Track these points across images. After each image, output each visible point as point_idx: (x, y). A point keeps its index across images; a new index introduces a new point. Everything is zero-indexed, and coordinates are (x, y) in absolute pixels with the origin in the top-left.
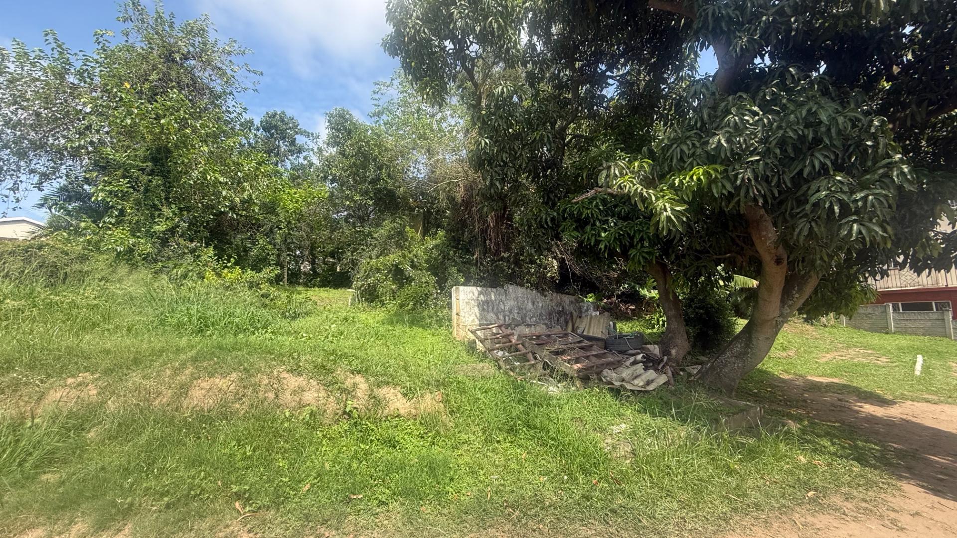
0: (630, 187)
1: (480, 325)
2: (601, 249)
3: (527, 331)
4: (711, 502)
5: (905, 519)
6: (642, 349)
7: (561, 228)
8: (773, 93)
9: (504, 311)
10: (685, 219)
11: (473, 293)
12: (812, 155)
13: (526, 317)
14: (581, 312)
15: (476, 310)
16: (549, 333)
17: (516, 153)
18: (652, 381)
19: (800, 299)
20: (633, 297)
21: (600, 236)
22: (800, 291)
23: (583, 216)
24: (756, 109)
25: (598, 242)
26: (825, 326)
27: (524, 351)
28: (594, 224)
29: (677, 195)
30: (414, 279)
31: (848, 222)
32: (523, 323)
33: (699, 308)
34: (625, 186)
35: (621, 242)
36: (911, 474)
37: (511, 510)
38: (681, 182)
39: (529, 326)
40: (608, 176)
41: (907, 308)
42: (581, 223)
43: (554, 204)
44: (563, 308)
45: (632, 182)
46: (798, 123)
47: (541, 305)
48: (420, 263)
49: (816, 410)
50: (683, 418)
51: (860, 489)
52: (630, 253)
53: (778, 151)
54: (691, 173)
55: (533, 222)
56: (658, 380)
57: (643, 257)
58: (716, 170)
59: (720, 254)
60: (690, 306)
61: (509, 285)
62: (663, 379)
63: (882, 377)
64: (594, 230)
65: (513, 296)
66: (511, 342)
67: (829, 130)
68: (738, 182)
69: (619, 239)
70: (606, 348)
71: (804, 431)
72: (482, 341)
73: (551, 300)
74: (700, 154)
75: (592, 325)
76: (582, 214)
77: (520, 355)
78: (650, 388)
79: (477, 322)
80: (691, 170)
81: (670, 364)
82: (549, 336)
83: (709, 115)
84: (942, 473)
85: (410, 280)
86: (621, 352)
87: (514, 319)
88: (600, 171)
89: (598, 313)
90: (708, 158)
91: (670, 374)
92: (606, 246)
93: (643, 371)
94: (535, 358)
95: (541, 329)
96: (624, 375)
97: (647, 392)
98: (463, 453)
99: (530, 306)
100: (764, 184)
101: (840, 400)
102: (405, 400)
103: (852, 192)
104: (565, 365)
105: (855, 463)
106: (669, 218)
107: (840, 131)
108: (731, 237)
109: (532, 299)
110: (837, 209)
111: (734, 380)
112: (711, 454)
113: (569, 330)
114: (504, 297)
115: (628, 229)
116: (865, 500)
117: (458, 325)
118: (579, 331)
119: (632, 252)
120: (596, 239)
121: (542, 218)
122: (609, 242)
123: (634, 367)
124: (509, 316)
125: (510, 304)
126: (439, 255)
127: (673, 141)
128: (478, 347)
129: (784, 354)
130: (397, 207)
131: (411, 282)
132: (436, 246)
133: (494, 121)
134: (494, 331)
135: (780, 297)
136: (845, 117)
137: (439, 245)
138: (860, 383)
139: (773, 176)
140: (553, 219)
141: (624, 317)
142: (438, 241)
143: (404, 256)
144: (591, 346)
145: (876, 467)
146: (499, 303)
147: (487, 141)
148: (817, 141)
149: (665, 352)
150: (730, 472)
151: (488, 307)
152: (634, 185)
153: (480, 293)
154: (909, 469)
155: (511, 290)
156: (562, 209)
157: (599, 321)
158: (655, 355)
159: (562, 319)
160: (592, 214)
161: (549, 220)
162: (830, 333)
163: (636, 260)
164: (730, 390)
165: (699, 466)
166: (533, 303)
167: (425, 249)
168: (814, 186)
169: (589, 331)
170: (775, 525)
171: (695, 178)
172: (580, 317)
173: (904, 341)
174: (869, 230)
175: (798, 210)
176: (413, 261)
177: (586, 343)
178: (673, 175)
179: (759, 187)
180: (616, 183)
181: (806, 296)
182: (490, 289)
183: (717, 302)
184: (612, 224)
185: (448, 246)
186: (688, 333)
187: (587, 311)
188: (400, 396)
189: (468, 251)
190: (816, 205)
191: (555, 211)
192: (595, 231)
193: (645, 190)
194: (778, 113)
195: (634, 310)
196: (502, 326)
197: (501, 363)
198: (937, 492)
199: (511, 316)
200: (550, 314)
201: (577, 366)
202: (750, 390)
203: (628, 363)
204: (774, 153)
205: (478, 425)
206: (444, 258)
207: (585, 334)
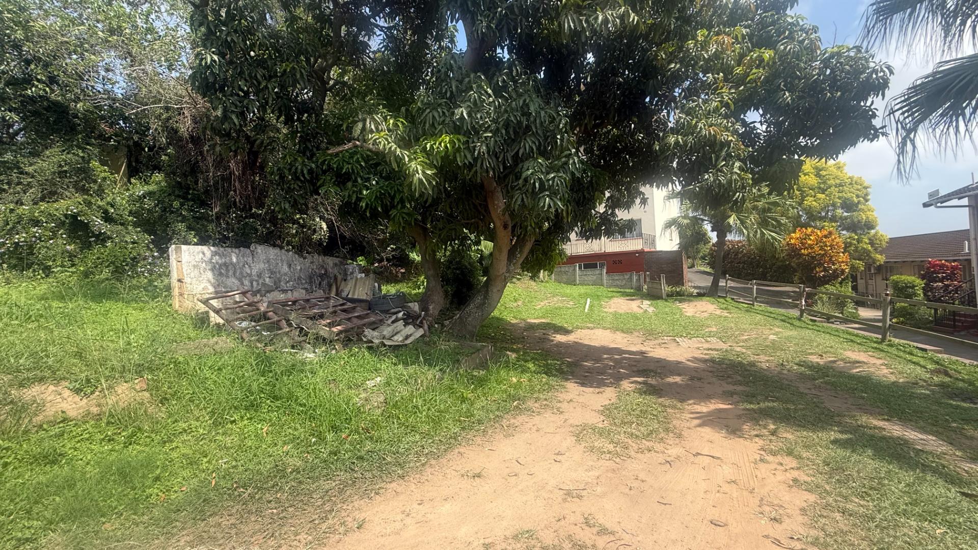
0: (384, 145)
1: (216, 292)
2: (362, 206)
3: (282, 297)
4: (446, 427)
5: (564, 406)
6: (403, 307)
7: (321, 181)
8: (504, 81)
9: (250, 275)
10: (434, 183)
11: (204, 254)
12: (525, 139)
13: (280, 281)
14: (346, 275)
15: (209, 275)
16: (309, 298)
17: (259, 83)
18: (411, 335)
19: (521, 258)
20: (402, 260)
21: (361, 193)
22: (521, 252)
23: (344, 171)
24: (489, 91)
25: (359, 199)
26: (542, 282)
27: (276, 318)
28: (356, 181)
29: (429, 160)
30: (109, 238)
31: (544, 196)
32: (277, 288)
33: (456, 269)
34: (380, 142)
35: (382, 202)
36: (573, 376)
37: (242, 490)
38: (432, 146)
39: (284, 291)
40: (364, 128)
41: (586, 267)
42: (342, 179)
43: (313, 155)
44: (326, 271)
45: (387, 140)
46: (517, 111)
47: (299, 268)
48: (121, 216)
49: (529, 343)
50: (429, 363)
51: (545, 393)
52: (390, 213)
53: (504, 132)
54: (440, 140)
55: (286, 172)
56: (415, 334)
57: (403, 218)
58: (459, 140)
59: (468, 219)
60: (449, 268)
61: (257, 246)
62: (421, 332)
63: (568, 315)
64: (356, 186)
65: (263, 257)
66: (258, 309)
67: (535, 120)
68: (476, 153)
69: (380, 198)
70: (370, 309)
71: (518, 359)
72: (217, 312)
73: (312, 263)
74: (449, 123)
75: (357, 287)
76: (342, 168)
77: (271, 323)
78: (408, 342)
79: (211, 289)
80: (441, 136)
81: (427, 318)
82: (308, 300)
83: (457, 87)
84: (587, 372)
85: (102, 239)
86: (383, 312)
87: (264, 284)
88: (357, 122)
89: (363, 275)
90: (455, 128)
91: (426, 327)
92: (367, 205)
93: (403, 327)
94: (290, 325)
95: (300, 294)
96: (385, 333)
97: (406, 345)
98: (180, 445)
99: (285, 268)
100: (494, 159)
101: (544, 334)
102: (77, 398)
103: (548, 173)
104: (323, 328)
105: (543, 375)
106: (420, 180)
107: (542, 122)
108: (473, 204)
109: (288, 261)
110: (537, 185)
111: (475, 327)
112: (451, 389)
113: (333, 294)
114: (250, 259)
115: (389, 189)
116: (546, 400)
117: (181, 295)
118: (344, 294)
119: (393, 212)
120: (357, 197)
121: (297, 168)
122: (370, 201)
123: (395, 325)
124: (257, 281)
125: (258, 267)
126: (156, 205)
127: (427, 106)
128: (212, 319)
129: (515, 304)
130: (72, 129)
131: (104, 241)
132: (150, 194)
133: (224, 33)
134: (238, 300)
135: (507, 256)
136: (546, 112)
137: (154, 193)
138: (557, 321)
139: (500, 153)
140: (311, 171)
141: (393, 279)
142: (152, 188)
143: (89, 204)
144: (354, 308)
145: (555, 376)
146: (244, 266)
147: (216, 58)
148: (528, 128)
149: (424, 308)
150: (463, 400)
151: (227, 270)
152: (389, 143)
153: (215, 254)
154: (572, 373)
155: (260, 251)
156: (320, 161)
157: (364, 283)
158: (415, 312)
159: (325, 282)
160: (352, 169)
161: (305, 172)
162: (544, 287)
163: (396, 219)
164: (472, 335)
165: (441, 401)
166: (290, 266)
167: (131, 195)
168: (526, 164)
169: (354, 294)
170: (490, 432)
171: (443, 144)
172: (345, 280)
173: (582, 289)
174: (555, 204)
175: (516, 184)
176: (106, 212)
177: (349, 305)
178: (426, 139)
179: (490, 160)
180: (372, 138)
181: (524, 255)
182: (229, 250)
183: (469, 264)
184: (374, 182)
185: (170, 195)
186: (446, 292)
187: (352, 273)
188: (67, 393)
189: (203, 204)
190: (526, 180)
191: (313, 162)
192: (356, 188)
193: (398, 150)
194: (507, 99)
195: (404, 273)
196: (247, 292)
197: (245, 335)
198: (583, 384)
199: (261, 281)
200: (311, 278)
201: (335, 329)
202: (490, 335)
203: (390, 321)
204: (502, 133)
205: (205, 408)
206: (164, 210)
207: (349, 296)
